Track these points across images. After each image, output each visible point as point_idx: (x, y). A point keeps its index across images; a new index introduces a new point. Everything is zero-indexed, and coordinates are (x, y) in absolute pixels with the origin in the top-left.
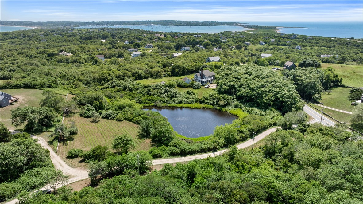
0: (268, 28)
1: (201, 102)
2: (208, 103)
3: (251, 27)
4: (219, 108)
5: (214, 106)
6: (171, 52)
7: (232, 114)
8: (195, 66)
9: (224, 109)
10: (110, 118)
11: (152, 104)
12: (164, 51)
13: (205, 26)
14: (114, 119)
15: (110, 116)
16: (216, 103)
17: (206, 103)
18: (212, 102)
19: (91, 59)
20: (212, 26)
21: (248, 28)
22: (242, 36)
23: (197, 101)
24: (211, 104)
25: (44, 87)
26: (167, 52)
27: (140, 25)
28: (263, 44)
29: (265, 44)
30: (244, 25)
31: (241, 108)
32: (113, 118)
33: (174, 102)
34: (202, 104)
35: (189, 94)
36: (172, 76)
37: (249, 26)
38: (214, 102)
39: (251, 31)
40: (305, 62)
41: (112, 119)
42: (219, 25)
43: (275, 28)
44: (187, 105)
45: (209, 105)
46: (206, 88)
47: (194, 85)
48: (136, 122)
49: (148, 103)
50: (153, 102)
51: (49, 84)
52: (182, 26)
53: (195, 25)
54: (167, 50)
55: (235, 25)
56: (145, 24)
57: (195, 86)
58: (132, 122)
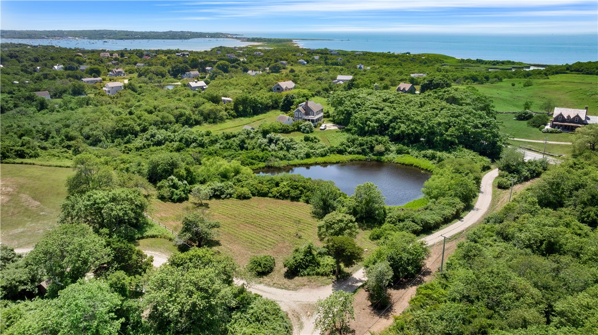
0: (280, 41)
1: (341, 152)
2: (353, 151)
3: (253, 40)
4: (375, 158)
5: (365, 155)
6: (167, 80)
7: (403, 164)
8: (271, 97)
9: (383, 158)
10: (223, 196)
11: (262, 165)
12: (154, 79)
13: (173, 39)
14: (231, 197)
15: (222, 193)
16: (368, 150)
17: (350, 153)
18: (359, 149)
19: (25, 100)
20: (186, 38)
21: (248, 41)
22: (257, 53)
23: (333, 151)
24: (359, 153)
25: (8, 157)
26: (160, 82)
27: (43, 38)
28: (304, 64)
29: (307, 63)
30: (238, 36)
31: (408, 153)
32: (229, 196)
33: (297, 157)
34: (343, 155)
35: (310, 141)
36: (238, 117)
37: (248, 39)
38: (363, 150)
39: (258, 46)
40: (431, 81)
41: (228, 198)
42: (196, 37)
43: (291, 40)
44: (320, 160)
45: (357, 156)
46: (321, 129)
47: (303, 127)
48: (280, 195)
49: (254, 164)
50: (261, 161)
51: (20, 151)
52: (133, 39)
53: (142, 38)
54: (159, 78)
55: (223, 38)
56: (55, 36)
57: (306, 127)
58: (270, 197)
